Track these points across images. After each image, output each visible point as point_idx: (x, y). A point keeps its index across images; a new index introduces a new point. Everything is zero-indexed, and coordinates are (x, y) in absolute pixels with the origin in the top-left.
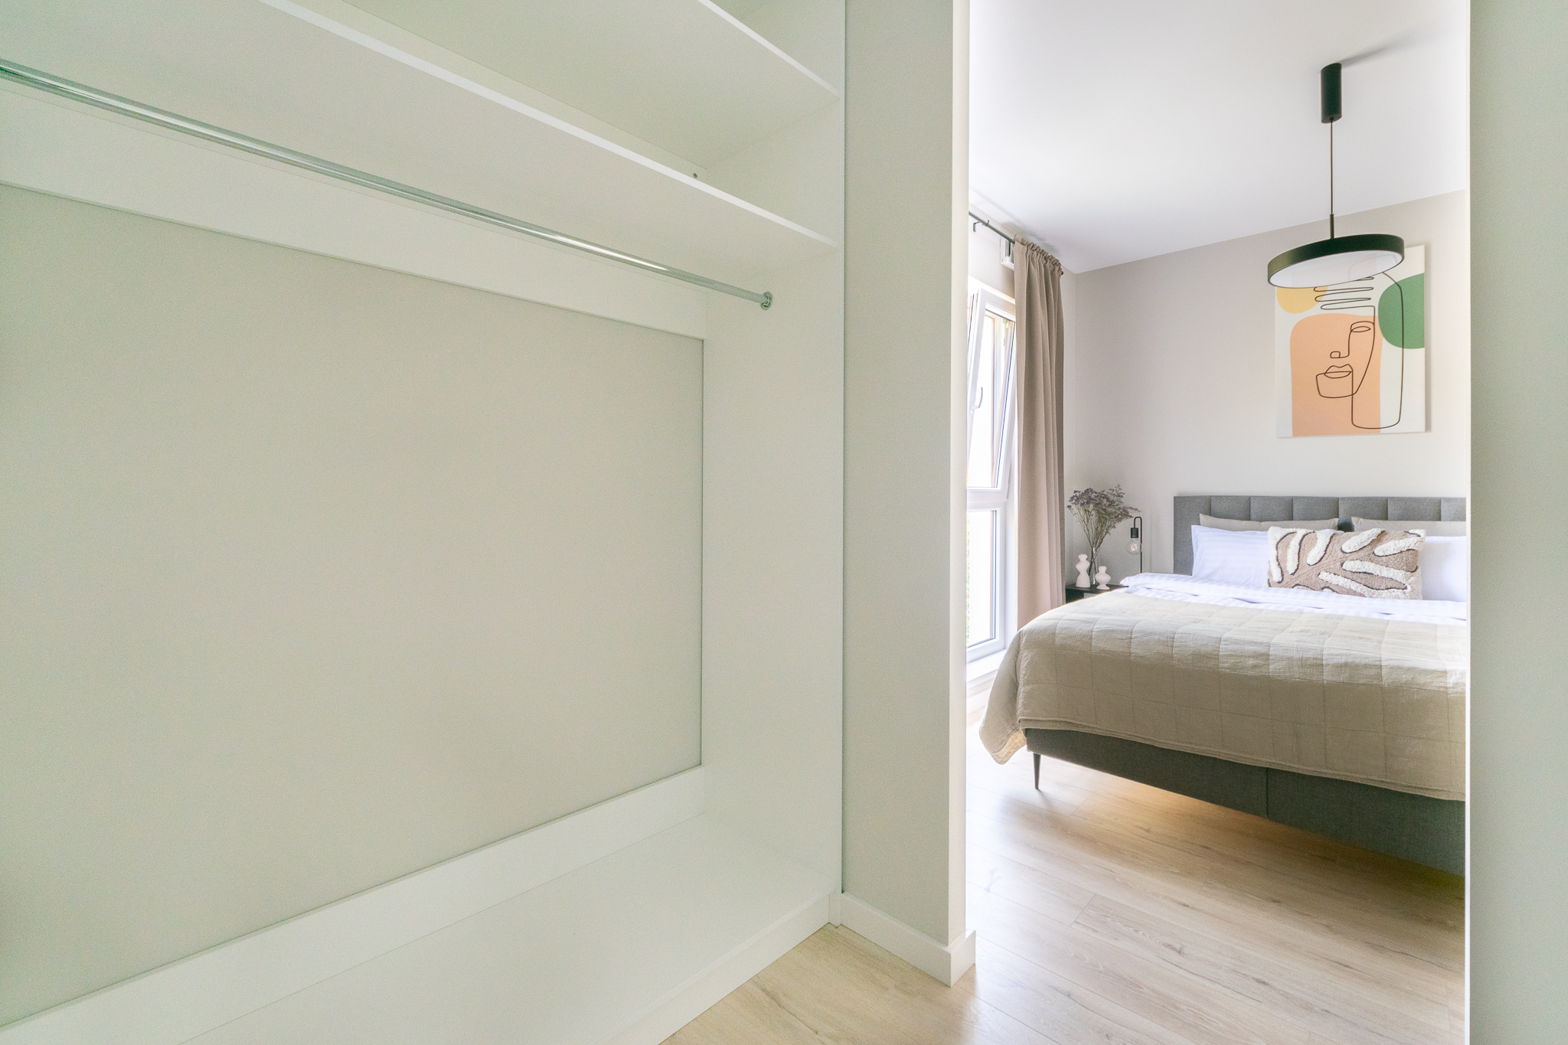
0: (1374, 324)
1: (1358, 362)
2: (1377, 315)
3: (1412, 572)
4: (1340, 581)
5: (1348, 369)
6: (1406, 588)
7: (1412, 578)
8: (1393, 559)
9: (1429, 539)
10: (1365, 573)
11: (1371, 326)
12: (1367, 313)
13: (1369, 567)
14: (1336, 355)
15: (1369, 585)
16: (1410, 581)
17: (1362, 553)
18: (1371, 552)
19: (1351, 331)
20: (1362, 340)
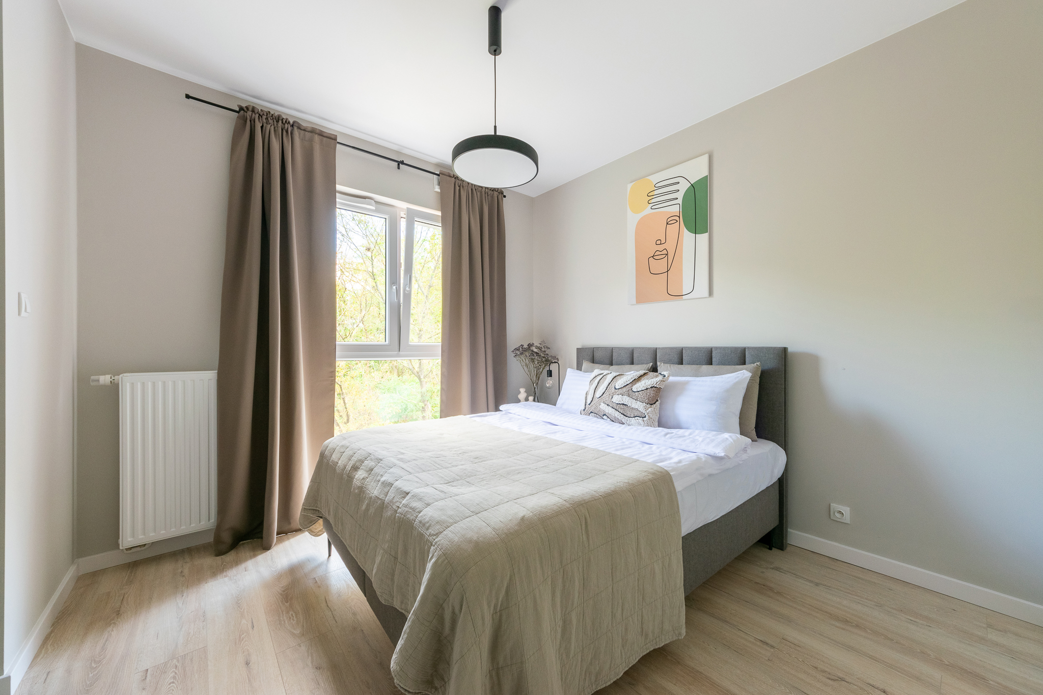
0: (679, 217)
1: (670, 246)
2: (681, 210)
3: (651, 404)
4: (609, 410)
5: (665, 252)
6: (645, 417)
7: (650, 409)
8: (641, 394)
9: (672, 379)
10: (623, 404)
11: (677, 218)
12: (675, 209)
13: (626, 400)
14: (659, 242)
15: (625, 414)
16: (647, 411)
17: (624, 389)
18: (630, 389)
19: (667, 224)
20: (672, 229)
